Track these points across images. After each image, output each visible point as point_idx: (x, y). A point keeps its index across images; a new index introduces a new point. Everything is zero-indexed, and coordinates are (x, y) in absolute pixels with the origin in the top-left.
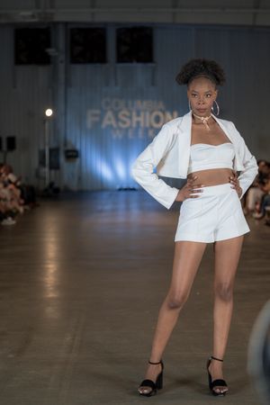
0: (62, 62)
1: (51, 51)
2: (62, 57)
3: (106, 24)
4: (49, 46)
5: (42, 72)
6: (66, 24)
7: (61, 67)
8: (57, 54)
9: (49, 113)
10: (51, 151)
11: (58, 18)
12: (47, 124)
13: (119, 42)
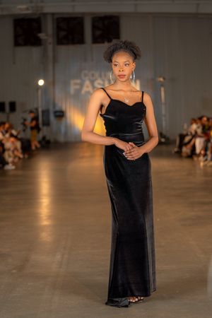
0: (50, 43)
1: (42, 36)
2: (50, 40)
3: (83, 14)
4: (40, 32)
5: (35, 52)
6: (53, 14)
7: (50, 47)
8: (46, 38)
9: (41, 83)
10: (43, 112)
11: (47, 10)
12: (40, 92)
13: (94, 27)
